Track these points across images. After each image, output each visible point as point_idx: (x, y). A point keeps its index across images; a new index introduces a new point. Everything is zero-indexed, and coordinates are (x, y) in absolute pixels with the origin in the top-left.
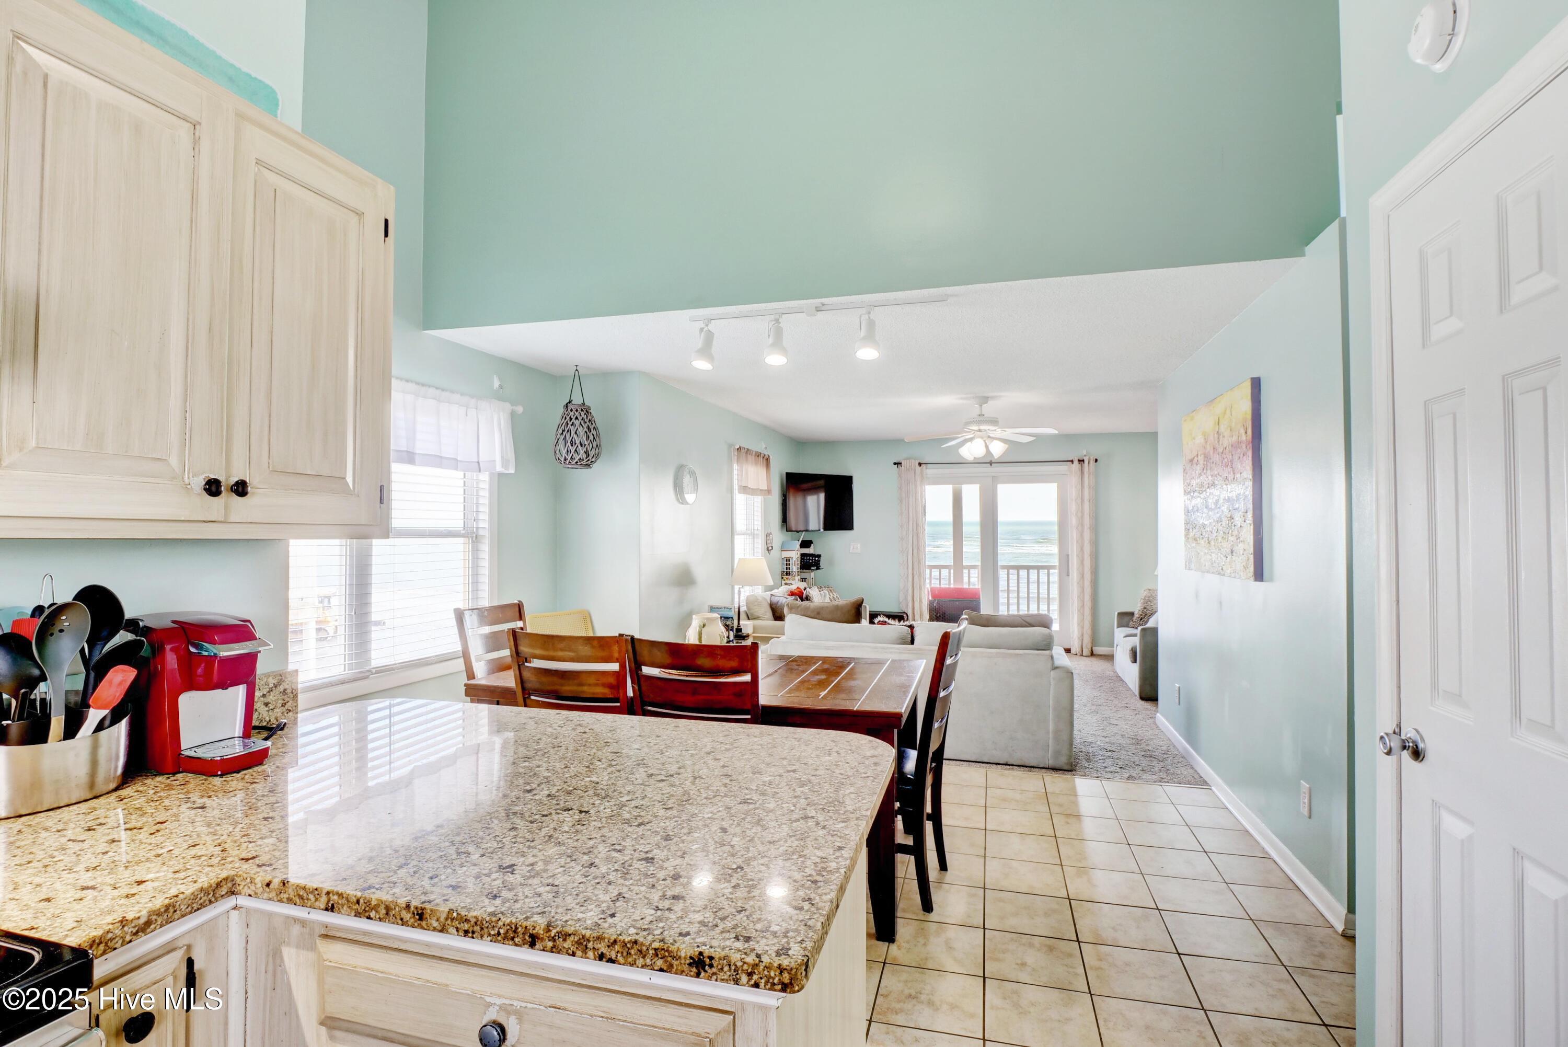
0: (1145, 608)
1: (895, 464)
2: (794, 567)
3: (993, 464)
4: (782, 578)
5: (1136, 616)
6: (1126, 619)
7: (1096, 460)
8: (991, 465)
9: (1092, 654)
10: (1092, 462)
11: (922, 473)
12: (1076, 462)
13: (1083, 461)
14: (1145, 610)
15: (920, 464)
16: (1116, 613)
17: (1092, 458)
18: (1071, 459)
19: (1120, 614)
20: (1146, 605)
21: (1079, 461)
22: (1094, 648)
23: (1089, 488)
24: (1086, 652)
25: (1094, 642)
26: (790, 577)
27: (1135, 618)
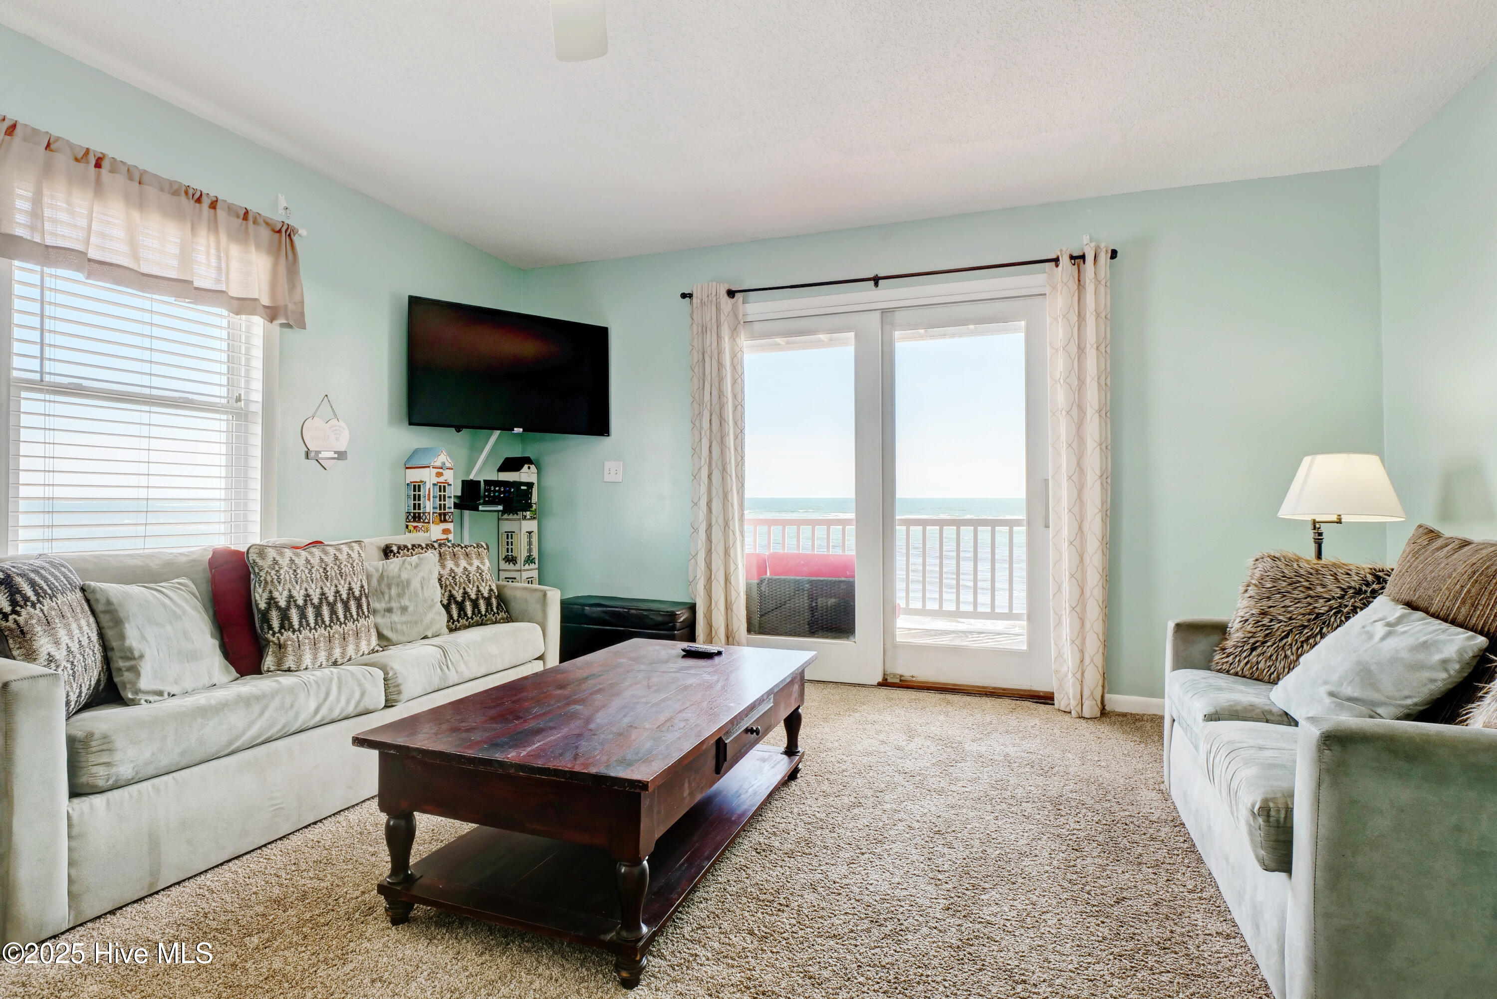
0: (1264, 613)
1: (684, 296)
2: (427, 502)
3: (881, 282)
4: (407, 527)
5: (1236, 635)
6: (1202, 644)
7: (1114, 254)
8: (876, 285)
9: (1104, 713)
10: (1104, 257)
11: (734, 311)
12: (1065, 261)
13: (1083, 257)
14: (1266, 621)
15: (731, 294)
16: (1171, 626)
17: (1103, 245)
18: (1054, 256)
19: (1179, 627)
20: (1265, 603)
21: (1072, 258)
22: (1107, 696)
23: (1098, 315)
24: (1090, 708)
25: (1108, 681)
26: (420, 525)
27: (1229, 643)
